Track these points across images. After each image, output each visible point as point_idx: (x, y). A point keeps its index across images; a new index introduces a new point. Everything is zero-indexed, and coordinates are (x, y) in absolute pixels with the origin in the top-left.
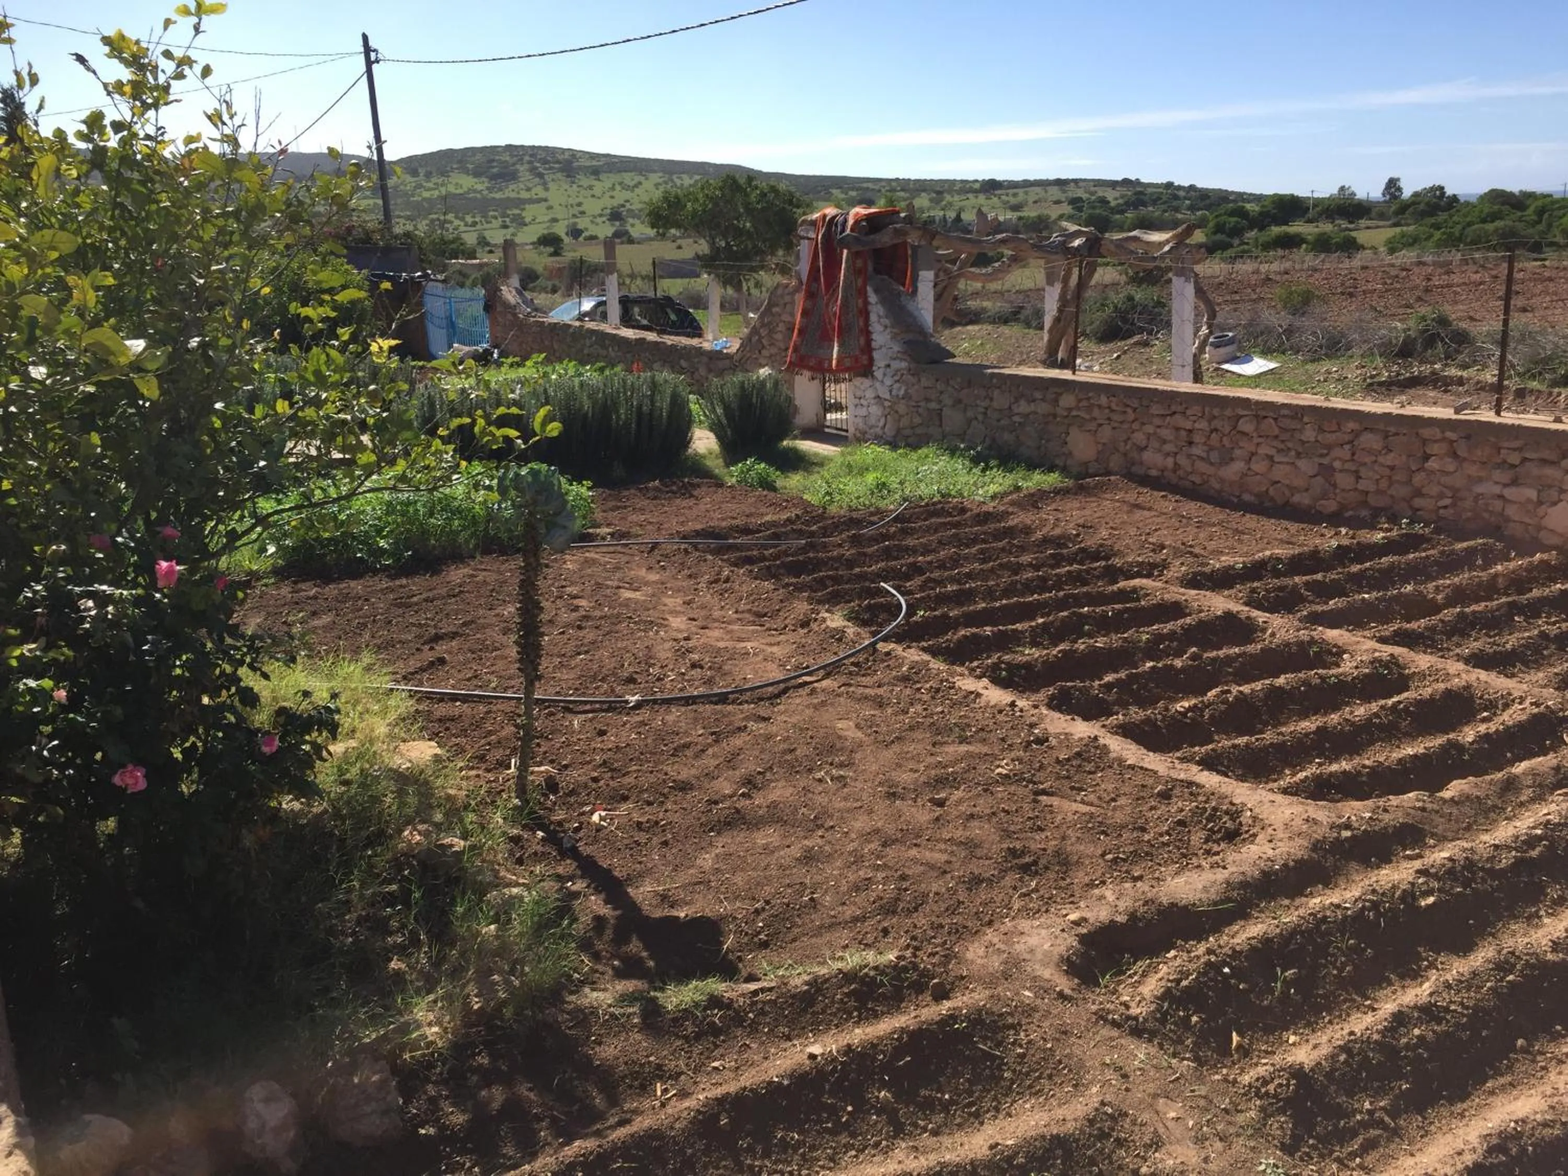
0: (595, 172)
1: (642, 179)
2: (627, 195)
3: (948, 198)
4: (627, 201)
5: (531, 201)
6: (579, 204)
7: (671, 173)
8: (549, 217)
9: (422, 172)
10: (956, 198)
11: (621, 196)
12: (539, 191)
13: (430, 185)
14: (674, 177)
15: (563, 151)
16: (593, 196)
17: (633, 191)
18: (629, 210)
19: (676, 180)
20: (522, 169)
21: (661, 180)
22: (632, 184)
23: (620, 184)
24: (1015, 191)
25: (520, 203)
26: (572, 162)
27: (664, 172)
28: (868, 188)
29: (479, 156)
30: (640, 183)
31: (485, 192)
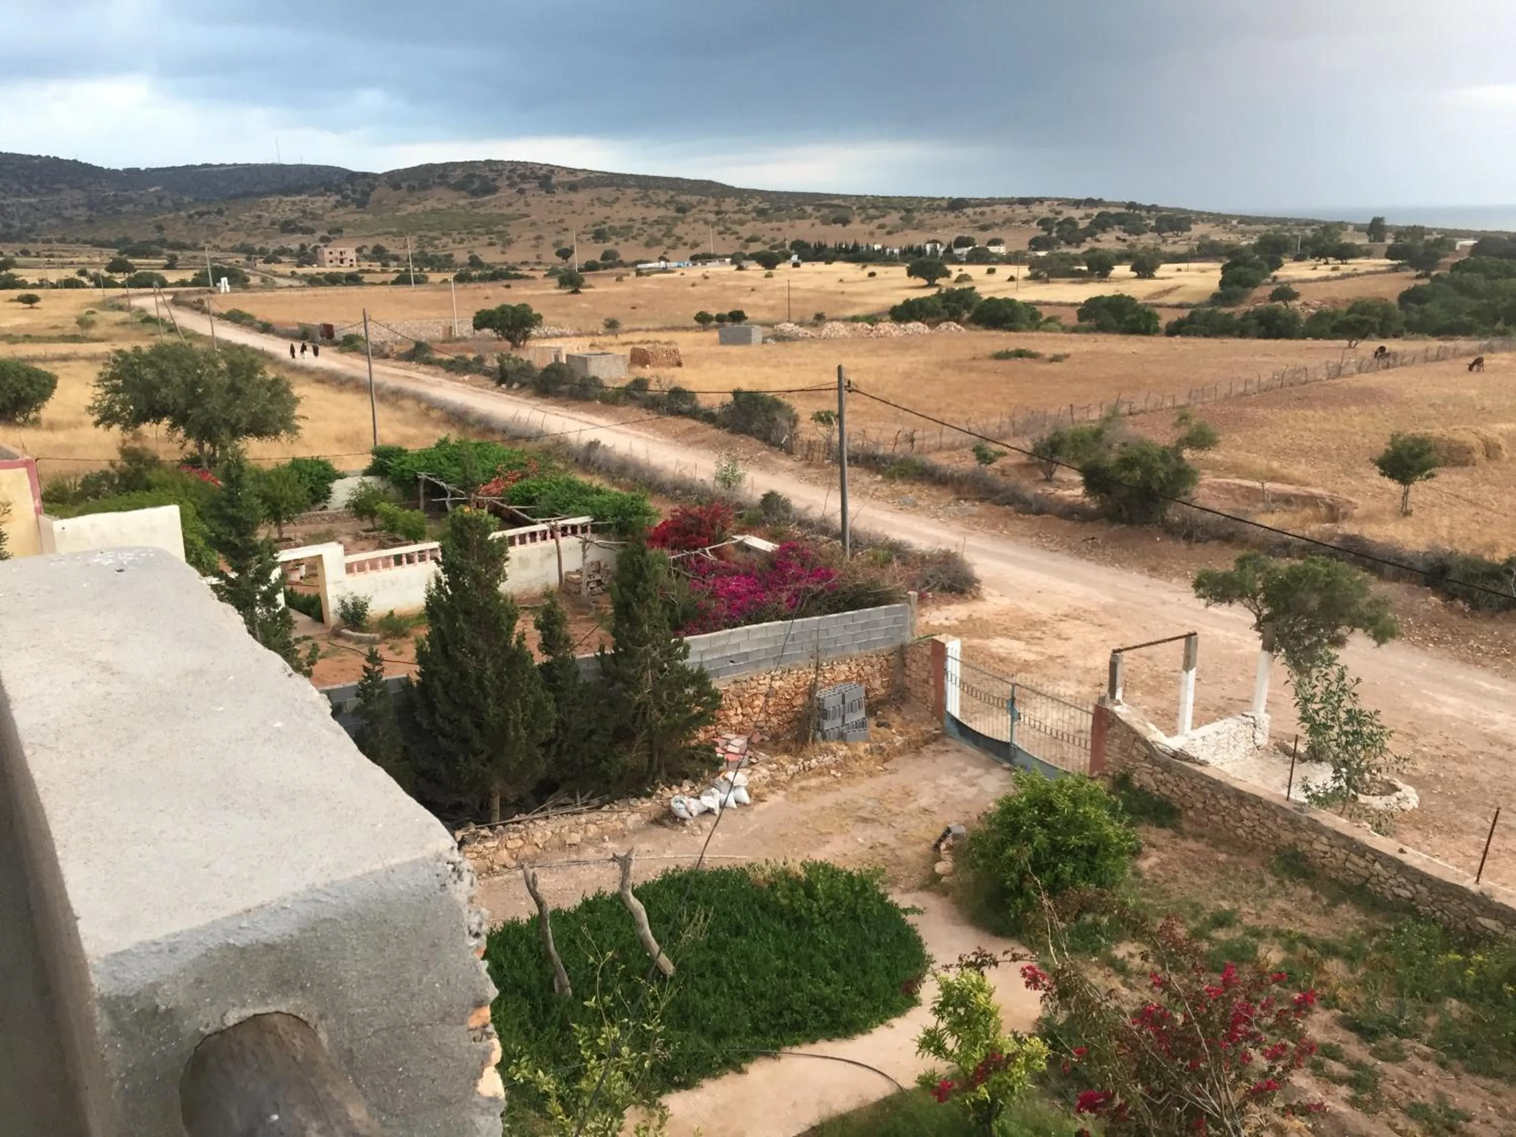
0: (573, 187)
1: (618, 194)
2: (606, 211)
3: (917, 215)
4: (608, 218)
5: (512, 218)
6: (561, 221)
7: (646, 188)
8: (534, 235)
9: (404, 185)
10: (926, 216)
11: (601, 212)
12: (519, 207)
13: (414, 199)
14: (650, 192)
15: (542, 166)
16: (573, 212)
17: (611, 206)
18: (610, 228)
19: (653, 196)
20: (502, 183)
21: (637, 196)
22: (610, 199)
23: (598, 199)
24: (983, 209)
25: (504, 219)
26: (550, 178)
27: (640, 187)
28: (839, 206)
29: (459, 171)
30: (618, 199)
31: (469, 207)
